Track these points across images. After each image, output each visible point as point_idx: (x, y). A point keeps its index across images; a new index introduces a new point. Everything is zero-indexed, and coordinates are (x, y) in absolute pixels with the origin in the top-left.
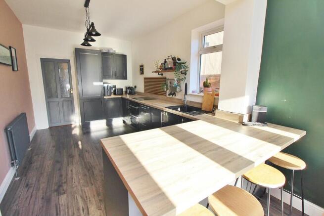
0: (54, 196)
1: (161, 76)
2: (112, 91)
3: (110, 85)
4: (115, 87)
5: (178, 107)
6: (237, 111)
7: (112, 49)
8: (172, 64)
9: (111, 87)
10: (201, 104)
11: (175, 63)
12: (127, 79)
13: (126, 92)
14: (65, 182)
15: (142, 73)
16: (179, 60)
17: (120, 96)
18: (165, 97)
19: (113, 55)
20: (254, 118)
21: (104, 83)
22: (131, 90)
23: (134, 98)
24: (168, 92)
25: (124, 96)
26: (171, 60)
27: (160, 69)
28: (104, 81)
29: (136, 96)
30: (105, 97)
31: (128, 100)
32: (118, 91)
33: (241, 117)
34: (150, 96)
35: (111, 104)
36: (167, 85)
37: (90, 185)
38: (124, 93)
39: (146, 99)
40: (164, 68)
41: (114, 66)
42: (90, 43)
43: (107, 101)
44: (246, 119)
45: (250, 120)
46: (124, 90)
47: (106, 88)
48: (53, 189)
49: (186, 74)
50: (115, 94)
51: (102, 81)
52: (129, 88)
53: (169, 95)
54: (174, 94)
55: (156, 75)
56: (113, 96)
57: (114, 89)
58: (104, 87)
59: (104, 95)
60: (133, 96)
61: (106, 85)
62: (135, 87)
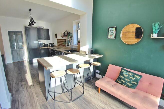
0: (20, 83)
1: (63, 39)
2: (43, 45)
3: (41, 43)
4: (44, 43)
5: (69, 51)
6: (85, 50)
7: (42, 27)
8: (67, 34)
9: (42, 44)
10: (77, 49)
11: (68, 34)
12: (49, 40)
13: (50, 46)
14: (24, 79)
15: (56, 37)
16: (69, 32)
17: (47, 48)
18: (65, 47)
19: (43, 29)
20: (90, 52)
21: (39, 42)
22: (52, 45)
23: (53, 48)
24: (66, 45)
25: (49, 47)
26: (66, 32)
27: (63, 36)
28: (39, 41)
29: (54, 47)
30: (39, 48)
31: (50, 49)
32: (45, 45)
33: (86, 52)
34: (59, 47)
35: (43, 51)
36: (66, 42)
37: (34, 79)
38: (48, 46)
39: (58, 48)
40: (64, 36)
41: (43, 34)
42: (32, 25)
43: (41, 50)
44: (87, 53)
45: (89, 53)
46: (48, 45)
47: (40, 44)
48: (19, 81)
49: (72, 38)
50: (44, 46)
51: (38, 41)
52: (51, 44)
53: (67, 46)
54: (69, 46)
55: (61, 38)
56: (43, 47)
57: (44, 44)
58: (39, 44)
59: (39, 47)
60: (53, 47)
61: (40, 43)
62: (54, 43)
